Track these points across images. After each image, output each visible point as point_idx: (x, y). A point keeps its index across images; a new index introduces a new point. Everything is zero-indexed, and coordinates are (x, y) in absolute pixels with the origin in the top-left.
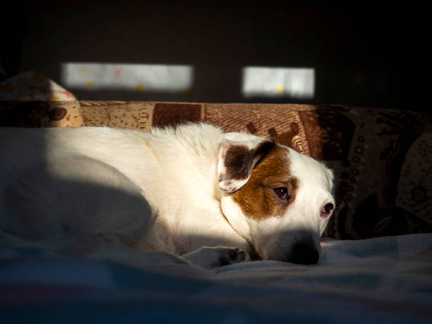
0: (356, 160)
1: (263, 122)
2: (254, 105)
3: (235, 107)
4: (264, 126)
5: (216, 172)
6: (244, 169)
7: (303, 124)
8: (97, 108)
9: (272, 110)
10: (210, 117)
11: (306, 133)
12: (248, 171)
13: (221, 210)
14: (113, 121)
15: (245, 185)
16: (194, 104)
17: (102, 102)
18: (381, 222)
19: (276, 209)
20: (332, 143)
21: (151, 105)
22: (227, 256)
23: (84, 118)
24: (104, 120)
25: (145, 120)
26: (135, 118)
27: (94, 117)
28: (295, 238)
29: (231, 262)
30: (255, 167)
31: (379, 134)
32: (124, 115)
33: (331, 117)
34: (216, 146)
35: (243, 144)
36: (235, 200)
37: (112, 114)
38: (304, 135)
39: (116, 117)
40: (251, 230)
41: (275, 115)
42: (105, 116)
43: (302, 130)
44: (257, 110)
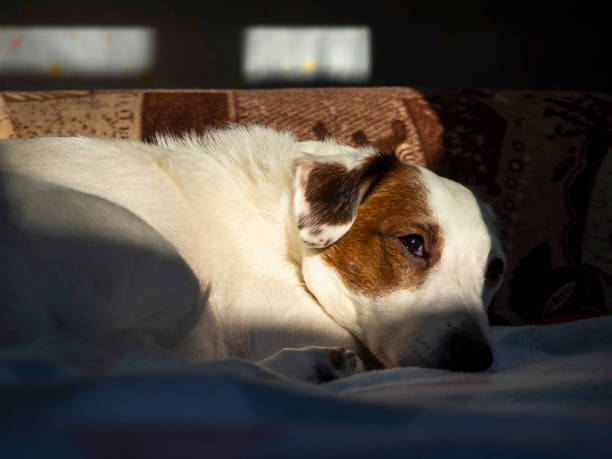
0: (511, 183)
1: (342, 121)
2: (322, 91)
3: (288, 95)
4: (344, 127)
5: (291, 212)
6: (344, 205)
7: (414, 122)
8: (36, 103)
9: (356, 99)
10: (246, 114)
11: (420, 139)
12: (350, 209)
13: (302, 280)
14: (68, 126)
15: (346, 235)
16: (213, 91)
17: (44, 93)
18: (556, 294)
19: (405, 274)
20: (467, 155)
21: (136, 95)
22: (327, 362)
23: (13, 123)
24: (51, 126)
25: (126, 123)
26: (109, 120)
27: (33, 121)
28: (449, 325)
29: (336, 372)
30: (362, 202)
31: (550, 137)
32: (88, 116)
33: (462, 108)
34: (288, 166)
35: (337, 160)
36: (329, 260)
37: (64, 113)
38: (417, 142)
39: (74, 120)
40: (359, 313)
41: (363, 107)
42: (54, 118)
43: (411, 132)
44: (329, 99)
